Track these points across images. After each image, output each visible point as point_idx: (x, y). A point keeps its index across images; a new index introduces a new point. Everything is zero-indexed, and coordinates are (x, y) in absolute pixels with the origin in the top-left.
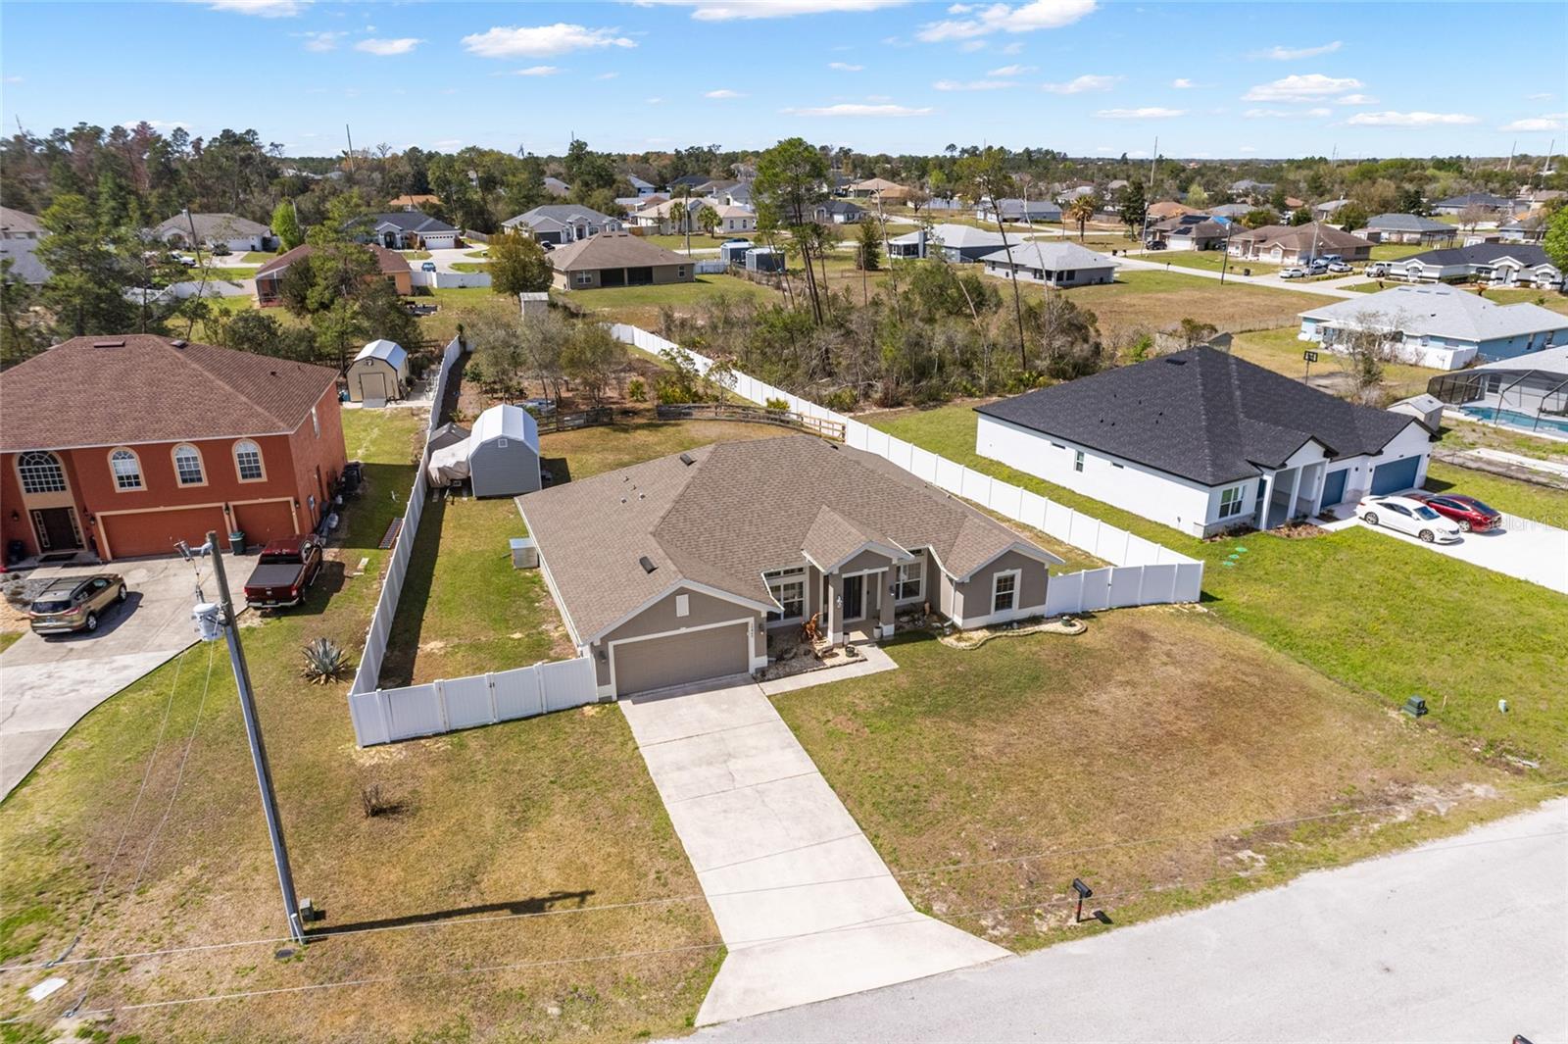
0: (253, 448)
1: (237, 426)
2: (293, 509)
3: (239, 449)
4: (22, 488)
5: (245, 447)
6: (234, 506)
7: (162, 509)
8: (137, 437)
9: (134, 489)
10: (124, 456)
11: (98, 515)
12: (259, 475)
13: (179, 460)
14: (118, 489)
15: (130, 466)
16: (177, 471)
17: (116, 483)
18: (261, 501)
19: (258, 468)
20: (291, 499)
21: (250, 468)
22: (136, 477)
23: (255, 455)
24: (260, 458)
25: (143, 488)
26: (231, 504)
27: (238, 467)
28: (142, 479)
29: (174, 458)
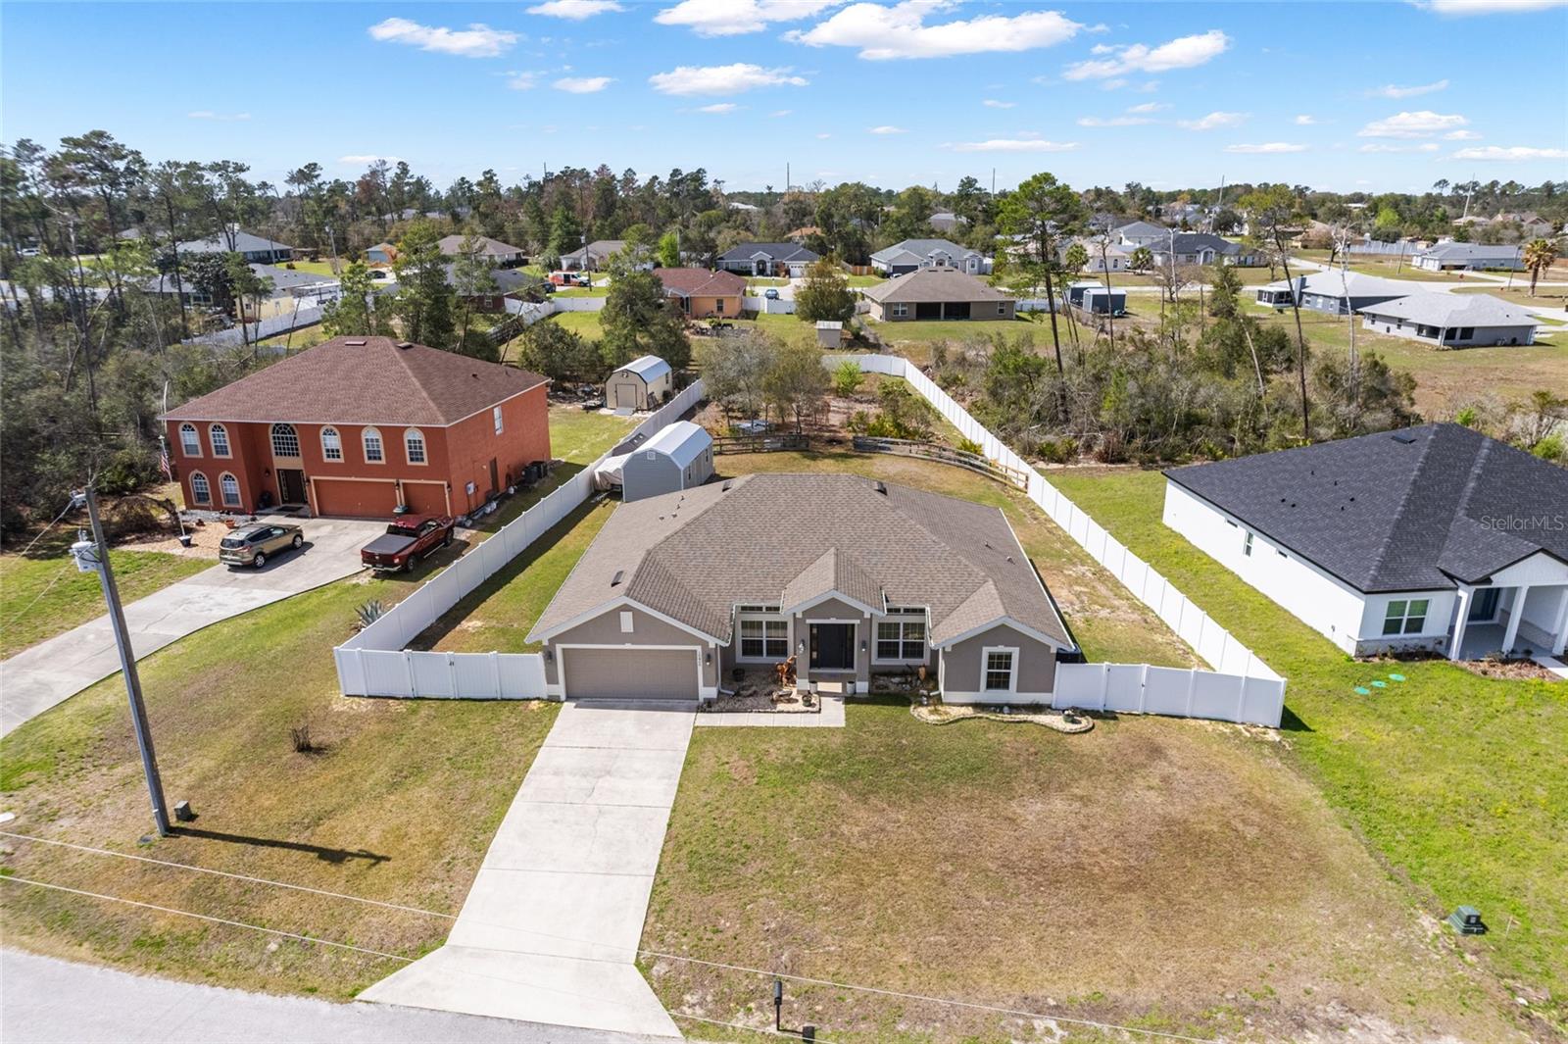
0: (419, 436)
1: (408, 417)
2: (446, 491)
3: (408, 436)
4: (273, 451)
5: (413, 435)
6: (404, 484)
7: (353, 479)
8: (339, 419)
9: (336, 460)
10: (329, 432)
11: (312, 478)
12: (422, 460)
13: (367, 440)
14: (326, 460)
15: (333, 442)
16: (365, 449)
17: (325, 453)
18: (423, 481)
19: (421, 453)
20: (445, 483)
21: (416, 453)
22: (338, 451)
23: (420, 442)
24: (424, 445)
25: (341, 460)
26: (401, 481)
27: (407, 451)
28: (341, 454)
29: (363, 438)
